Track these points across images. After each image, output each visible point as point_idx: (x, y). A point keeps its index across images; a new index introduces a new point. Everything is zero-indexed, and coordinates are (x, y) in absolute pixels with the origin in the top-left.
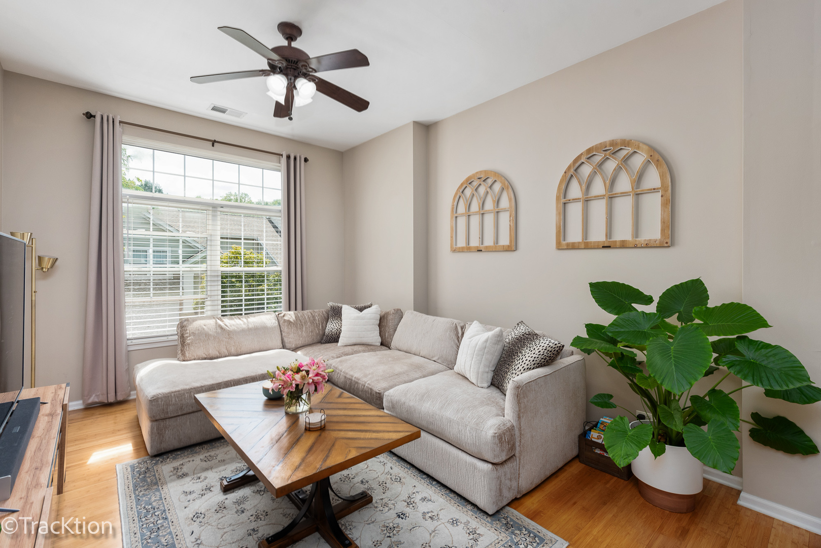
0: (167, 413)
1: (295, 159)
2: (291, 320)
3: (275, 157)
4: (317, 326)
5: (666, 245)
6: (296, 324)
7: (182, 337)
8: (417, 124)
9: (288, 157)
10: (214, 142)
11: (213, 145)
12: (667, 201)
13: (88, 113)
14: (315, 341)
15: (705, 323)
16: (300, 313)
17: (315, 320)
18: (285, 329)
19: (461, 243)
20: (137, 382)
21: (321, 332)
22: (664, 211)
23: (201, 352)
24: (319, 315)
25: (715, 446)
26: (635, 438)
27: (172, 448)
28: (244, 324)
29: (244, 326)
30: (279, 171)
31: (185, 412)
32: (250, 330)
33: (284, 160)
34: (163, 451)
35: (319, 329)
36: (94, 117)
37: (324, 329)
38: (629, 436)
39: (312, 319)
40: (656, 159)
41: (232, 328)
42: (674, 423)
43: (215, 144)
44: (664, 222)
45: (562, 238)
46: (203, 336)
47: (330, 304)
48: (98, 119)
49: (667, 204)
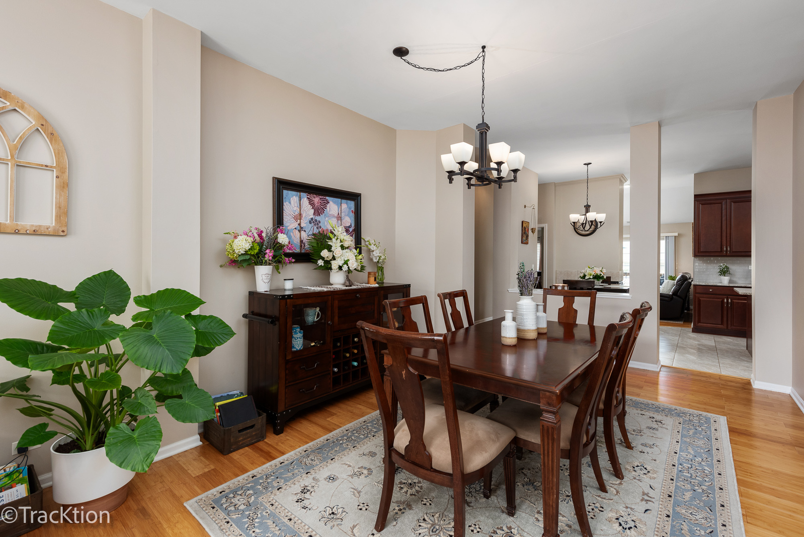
5: (62, 234)
12: (64, 183)
15: (151, 310)
22: (60, 195)
25: (196, 405)
26: (146, 435)
38: (137, 438)
40: (49, 132)
42: (146, 409)
44: (60, 208)
49: (64, 187)
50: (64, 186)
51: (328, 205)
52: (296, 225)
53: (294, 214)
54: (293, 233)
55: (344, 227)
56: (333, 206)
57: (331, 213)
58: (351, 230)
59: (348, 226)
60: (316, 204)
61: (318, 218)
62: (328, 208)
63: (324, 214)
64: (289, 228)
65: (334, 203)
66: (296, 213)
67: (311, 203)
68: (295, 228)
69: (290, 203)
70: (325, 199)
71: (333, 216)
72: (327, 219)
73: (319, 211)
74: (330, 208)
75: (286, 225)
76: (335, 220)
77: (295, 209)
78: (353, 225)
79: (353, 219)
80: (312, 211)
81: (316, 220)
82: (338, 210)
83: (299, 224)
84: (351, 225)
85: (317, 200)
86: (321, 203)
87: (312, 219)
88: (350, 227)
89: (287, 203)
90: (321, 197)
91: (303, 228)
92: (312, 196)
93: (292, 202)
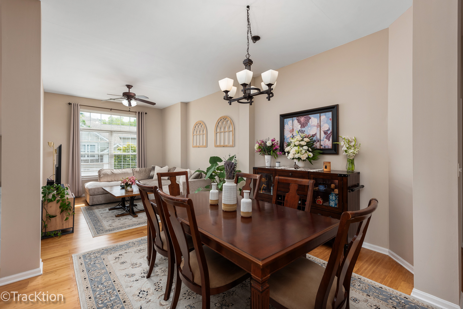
0: (95, 193)
1: (142, 113)
2: (137, 171)
3: (134, 113)
4: (147, 173)
5: (233, 146)
6: (139, 172)
7: (100, 175)
8: (182, 103)
9: (139, 113)
10: (111, 109)
11: (111, 110)
13: (69, 103)
14: (146, 178)
16: (141, 169)
17: (146, 171)
18: (135, 174)
19: (195, 145)
20: (86, 187)
21: (148, 175)
23: (105, 180)
24: (148, 169)
27: (96, 204)
28: (121, 171)
29: (120, 172)
30: (136, 117)
31: (99, 194)
32: (122, 173)
33: (137, 114)
34: (93, 204)
35: (147, 174)
36: (71, 104)
37: (149, 174)
39: (145, 170)
40: (231, 123)
41: (116, 173)
43: (112, 110)
44: (233, 140)
45: (216, 144)
46: (106, 175)
47: (153, 166)
48: (73, 105)
50: (234, 135)
51: (310, 120)
52: (291, 135)
53: (290, 130)
54: (289, 139)
55: (323, 131)
56: (314, 120)
57: (312, 124)
58: (329, 132)
59: (326, 130)
60: (302, 122)
61: (303, 129)
62: (310, 122)
63: (307, 126)
64: (287, 137)
65: (315, 117)
66: (291, 129)
67: (299, 121)
68: (291, 137)
69: (288, 124)
70: (308, 117)
71: (314, 126)
72: (309, 128)
73: (303, 125)
74: (311, 121)
75: (286, 136)
76: (316, 128)
77: (290, 127)
78: (331, 129)
79: (331, 124)
80: (300, 126)
81: (302, 131)
82: (318, 121)
83: (293, 134)
84: (329, 129)
85: (302, 119)
86: (305, 120)
87: (300, 130)
88: (328, 130)
89: (286, 125)
90: (305, 116)
91: (294, 136)
92: (299, 118)
93: (289, 124)
